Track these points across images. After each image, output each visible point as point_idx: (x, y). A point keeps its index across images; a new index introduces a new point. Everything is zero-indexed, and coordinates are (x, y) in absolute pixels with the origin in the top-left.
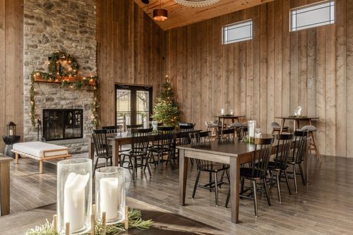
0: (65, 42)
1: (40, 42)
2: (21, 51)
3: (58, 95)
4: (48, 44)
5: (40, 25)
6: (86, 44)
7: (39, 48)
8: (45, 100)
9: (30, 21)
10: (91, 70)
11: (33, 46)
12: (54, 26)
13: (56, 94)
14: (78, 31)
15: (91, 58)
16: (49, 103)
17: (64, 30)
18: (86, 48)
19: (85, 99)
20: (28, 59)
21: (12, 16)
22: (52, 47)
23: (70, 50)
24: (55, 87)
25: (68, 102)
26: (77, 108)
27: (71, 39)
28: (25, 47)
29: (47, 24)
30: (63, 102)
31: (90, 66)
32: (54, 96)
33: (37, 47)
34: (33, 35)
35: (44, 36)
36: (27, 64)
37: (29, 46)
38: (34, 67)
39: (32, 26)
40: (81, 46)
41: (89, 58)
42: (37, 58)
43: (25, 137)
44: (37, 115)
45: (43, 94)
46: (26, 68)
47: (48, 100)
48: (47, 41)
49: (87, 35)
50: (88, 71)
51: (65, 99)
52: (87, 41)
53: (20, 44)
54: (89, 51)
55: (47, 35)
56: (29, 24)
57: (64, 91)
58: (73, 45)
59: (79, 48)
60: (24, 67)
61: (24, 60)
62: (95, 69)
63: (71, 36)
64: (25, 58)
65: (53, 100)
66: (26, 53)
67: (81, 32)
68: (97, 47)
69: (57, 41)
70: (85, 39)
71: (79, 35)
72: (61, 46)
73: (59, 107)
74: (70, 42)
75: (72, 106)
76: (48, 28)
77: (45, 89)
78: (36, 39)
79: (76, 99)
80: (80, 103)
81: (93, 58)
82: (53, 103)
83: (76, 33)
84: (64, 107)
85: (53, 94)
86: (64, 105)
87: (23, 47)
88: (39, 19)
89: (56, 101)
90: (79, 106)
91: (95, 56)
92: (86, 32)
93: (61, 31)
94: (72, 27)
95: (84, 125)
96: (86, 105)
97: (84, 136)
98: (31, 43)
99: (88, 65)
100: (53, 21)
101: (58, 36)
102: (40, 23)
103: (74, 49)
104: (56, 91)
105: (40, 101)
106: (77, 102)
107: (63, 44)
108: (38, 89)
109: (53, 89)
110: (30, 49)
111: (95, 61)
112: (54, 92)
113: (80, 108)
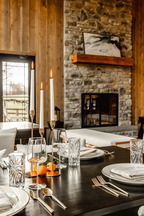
0: (103, 19)
1: (79, 19)
2: (62, 30)
3: (96, 78)
4: (86, 21)
6: (122, 19)
7: (78, 25)
8: (83, 84)
10: (126, 48)
11: (72, 24)
12: (91, 1)
13: (93, 76)
14: (114, 5)
15: (126, 35)
16: (87, 86)
17: (102, 5)
18: (122, 24)
19: (121, 82)
20: (68, 38)
22: (90, 24)
23: (107, 26)
24: (93, 69)
25: (105, 85)
26: (113, 92)
27: (108, 15)
28: (65, 25)
30: (100, 86)
31: (126, 44)
32: (92, 79)
33: (76, 25)
34: (73, 11)
35: (82, 12)
36: (67, 43)
37: (69, 24)
38: (73, 47)
39: (71, 2)
40: (117, 22)
41: (124, 35)
42: (76, 37)
43: (65, 123)
45: (82, 76)
46: (66, 49)
47: (86, 83)
48: (86, 18)
49: (123, 9)
51: (102, 82)
52: (123, 16)
53: (60, 22)
54: (125, 27)
55: (85, 11)
57: (100, 74)
58: (110, 21)
59: (115, 24)
60: (65, 47)
61: (65, 40)
62: (130, 47)
63: (108, 11)
64: (66, 37)
65: (90, 83)
66: (67, 32)
67: (117, 6)
68: (132, 22)
69: (95, 17)
70: (121, 14)
71: (115, 9)
72: (98, 23)
73: (96, 91)
74: (106, 18)
75: (109, 91)
77: (84, 71)
78: (75, 16)
79: (111, 82)
80: (115, 87)
81: (129, 36)
82: (90, 87)
83: (112, 7)
84: (101, 91)
85: (91, 77)
86: (101, 88)
87: (63, 26)
89: (94, 84)
90: (115, 90)
91: (130, 33)
92: (122, 6)
93: (98, 5)
95: (120, 112)
96: (122, 89)
97: (120, 123)
98: (71, 21)
99: (124, 43)
101: (96, 11)
103: (110, 26)
104: (94, 73)
105: (79, 84)
106: (113, 85)
107: (100, 20)
108: (77, 72)
109: (91, 71)
110: (70, 27)
111: (130, 39)
112: (92, 74)
113: (116, 92)
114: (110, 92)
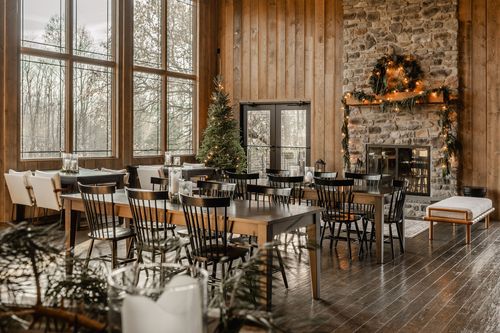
0: (399, 37)
1: (363, 47)
3: (387, 123)
4: (373, 48)
5: (362, 24)
6: (436, 31)
7: (361, 56)
8: (368, 132)
9: (350, 22)
10: (446, 75)
11: (353, 56)
12: (382, 18)
13: (385, 121)
14: (420, 13)
15: (446, 53)
16: (373, 135)
17: (397, 19)
18: (436, 37)
19: (434, 128)
21: (331, 22)
22: (379, 50)
23: (408, 48)
24: (383, 112)
25: (403, 133)
26: (418, 144)
27: (409, 30)
29: (373, 17)
30: (394, 134)
31: (446, 68)
32: (381, 125)
33: (358, 56)
34: (354, 40)
35: (368, 37)
36: (347, 82)
37: (348, 57)
38: (355, 85)
39: (352, 28)
40: (427, 37)
41: (442, 54)
42: (358, 71)
44: (357, 153)
45: (365, 122)
46: (345, 89)
47: (372, 130)
48: (372, 45)
49: (439, 14)
50: (441, 78)
51: (397, 128)
52: (438, 25)
54: (441, 42)
55: (372, 35)
56: (349, 27)
57: (396, 117)
58: (413, 39)
59: (423, 41)
60: (344, 86)
61: (344, 77)
62: (455, 71)
63: (409, 24)
64: (346, 74)
65: (379, 130)
66: (346, 67)
67: (426, 14)
69: (387, 39)
70: (433, 23)
71: (422, 19)
72: (392, 47)
73: (388, 142)
74: (407, 36)
75: (410, 142)
76: (373, 24)
77: (368, 114)
78: (358, 45)
79: (416, 128)
80: (424, 136)
81: (454, 54)
82: (378, 135)
83: (417, 17)
84: (397, 142)
85: (379, 122)
86: (397, 139)
88: (362, 15)
89: (384, 132)
90: (422, 141)
92: (436, 10)
93: (392, 22)
94: (410, 10)
95: (432, 174)
96: (435, 140)
97: (432, 192)
98: (351, 52)
99: (441, 67)
100: (380, 11)
101: (389, 31)
102: (363, 20)
103: (414, 46)
104: (385, 116)
105: (361, 132)
106: (420, 133)
107: (396, 41)
108: (359, 116)
109: (380, 115)
110: (351, 59)
111: (455, 57)
112: (381, 119)
113: (424, 144)
114: (413, 144)
